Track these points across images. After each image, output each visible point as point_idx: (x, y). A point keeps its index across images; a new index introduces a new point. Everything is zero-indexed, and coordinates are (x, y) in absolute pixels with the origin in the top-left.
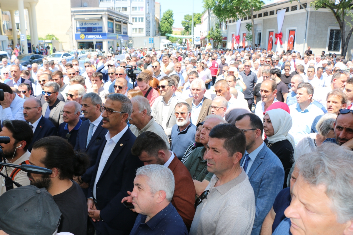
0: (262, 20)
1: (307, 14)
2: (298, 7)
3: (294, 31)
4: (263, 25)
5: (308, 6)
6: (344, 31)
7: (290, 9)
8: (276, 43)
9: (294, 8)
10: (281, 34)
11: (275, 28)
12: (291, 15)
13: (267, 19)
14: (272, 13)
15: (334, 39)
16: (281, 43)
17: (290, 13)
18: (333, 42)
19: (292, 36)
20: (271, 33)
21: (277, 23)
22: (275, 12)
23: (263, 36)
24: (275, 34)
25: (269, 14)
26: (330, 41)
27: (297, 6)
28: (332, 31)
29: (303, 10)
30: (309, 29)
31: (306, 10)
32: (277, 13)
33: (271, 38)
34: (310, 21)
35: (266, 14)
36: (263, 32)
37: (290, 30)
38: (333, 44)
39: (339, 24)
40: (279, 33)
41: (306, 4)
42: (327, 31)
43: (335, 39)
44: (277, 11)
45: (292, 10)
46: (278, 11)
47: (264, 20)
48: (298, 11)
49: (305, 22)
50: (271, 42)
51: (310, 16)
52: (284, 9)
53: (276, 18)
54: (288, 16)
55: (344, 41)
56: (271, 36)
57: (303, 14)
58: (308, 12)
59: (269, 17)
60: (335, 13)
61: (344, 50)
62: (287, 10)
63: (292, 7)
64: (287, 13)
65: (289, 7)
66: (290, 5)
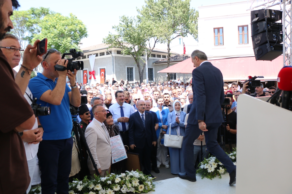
1: (112, 58)
2: (105, 53)
3: (104, 69)
5: (112, 52)
6: (140, 68)
7: (99, 55)
8: (90, 78)
9: (102, 54)
10: (94, 72)
11: (87, 68)
12: (100, 59)
14: (84, 57)
16: (95, 78)
17: (99, 57)
18: (129, 75)
19: (103, 73)
20: (84, 71)
21: (90, 64)
22: (87, 57)
24: (89, 72)
25: (81, 58)
26: (127, 75)
27: (104, 52)
28: (128, 68)
29: (110, 56)
30: (115, 67)
31: (112, 55)
32: (88, 57)
33: (85, 75)
34: (115, 63)
37: (100, 69)
38: (129, 77)
39: (137, 64)
40: (92, 71)
42: (125, 68)
43: (130, 74)
44: (88, 56)
45: (100, 56)
48: (106, 56)
49: (112, 63)
50: (85, 78)
51: (115, 59)
52: (94, 54)
53: (89, 61)
54: (98, 59)
55: (141, 74)
56: (85, 74)
57: (109, 58)
60: (135, 58)
61: (142, 80)
62: (97, 55)
63: (100, 53)
64: (97, 57)
65: (98, 54)
66: (99, 52)
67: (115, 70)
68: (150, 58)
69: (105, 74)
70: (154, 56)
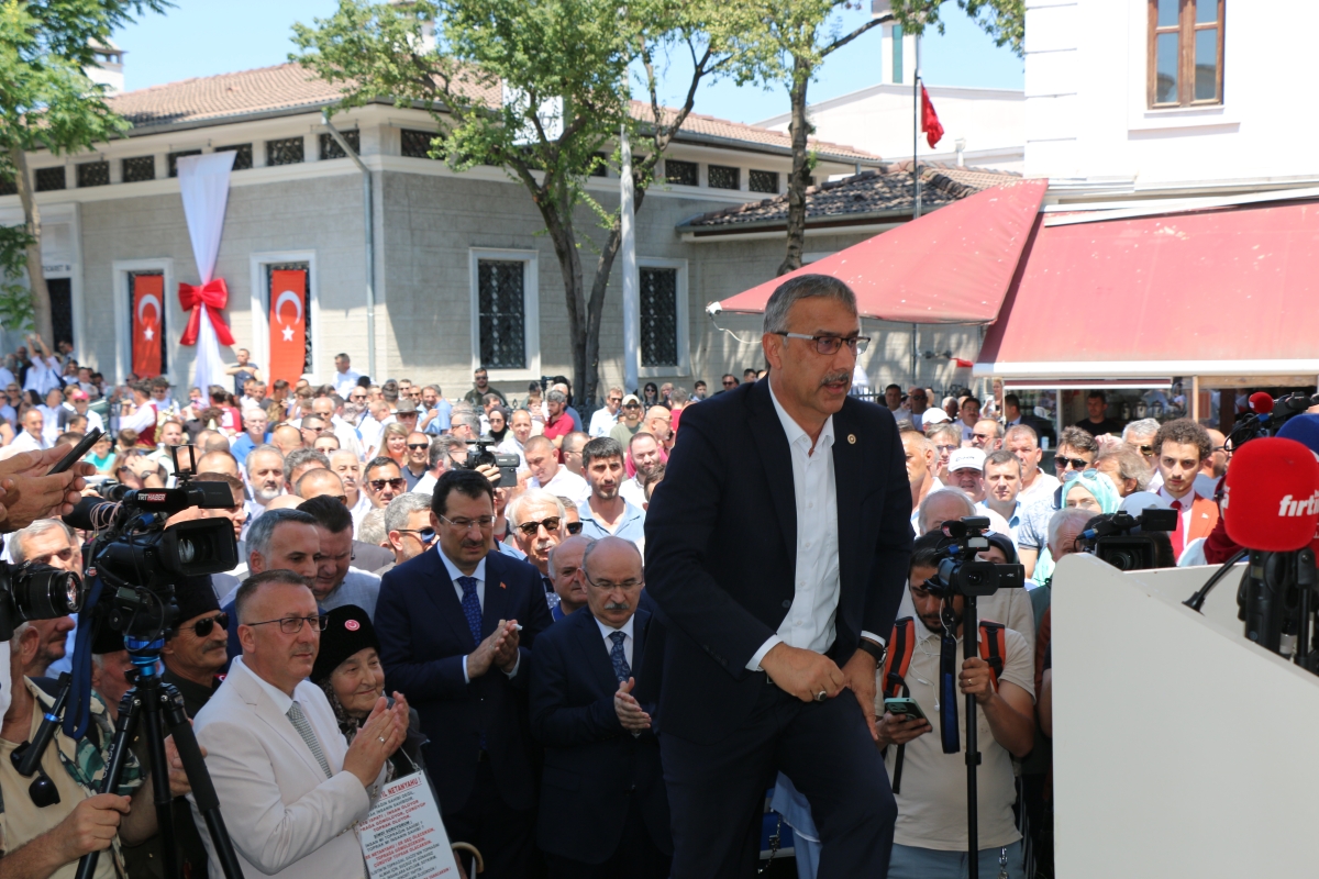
0: (72, 207)
1: (366, 186)
2: (311, 148)
3: (302, 270)
4: (82, 237)
5: (366, 142)
6: (575, 273)
7: (259, 156)
8: (190, 339)
9: (286, 151)
10: (214, 287)
11: (165, 255)
12: (269, 188)
13: (104, 204)
14: (139, 169)
15: (495, 309)
16: (225, 339)
17: (260, 174)
18: (495, 322)
19: (289, 296)
20: (138, 283)
21: (185, 227)
22: (161, 167)
23: (85, 299)
24: (177, 288)
25: (115, 173)
26: (481, 318)
27: (301, 139)
28: (484, 269)
29: (344, 166)
30: (389, 259)
31: (362, 166)
32: (173, 173)
33: (150, 307)
34: (388, 223)
35: (93, 175)
36: (84, 276)
37: (268, 267)
38: (496, 335)
39: (556, 239)
40: (205, 279)
41: (357, 132)
42: (466, 268)
43: (500, 310)
44: (172, 159)
45: (270, 163)
46: (180, 160)
47: (81, 206)
48: (312, 168)
49: (361, 223)
50: (149, 334)
51: (386, 196)
52: (219, 150)
53: (176, 201)
54: (250, 189)
55: (583, 318)
56: (149, 299)
57: (340, 182)
58: (370, 176)
59: (117, 190)
60: (539, 191)
61: (589, 358)
62: (243, 159)
63: (270, 146)
64: (245, 177)
65: (249, 146)
66: (257, 135)
67: (389, 283)
68: (659, 188)
69: (307, 313)
70: (684, 172)
